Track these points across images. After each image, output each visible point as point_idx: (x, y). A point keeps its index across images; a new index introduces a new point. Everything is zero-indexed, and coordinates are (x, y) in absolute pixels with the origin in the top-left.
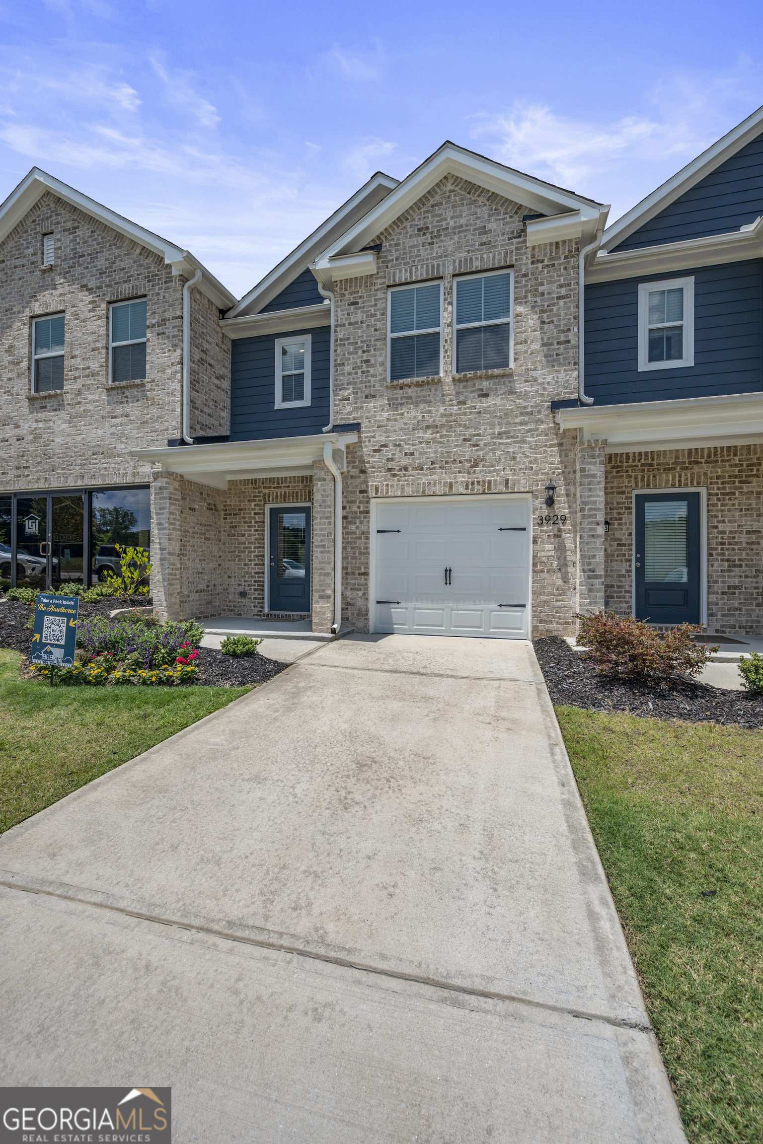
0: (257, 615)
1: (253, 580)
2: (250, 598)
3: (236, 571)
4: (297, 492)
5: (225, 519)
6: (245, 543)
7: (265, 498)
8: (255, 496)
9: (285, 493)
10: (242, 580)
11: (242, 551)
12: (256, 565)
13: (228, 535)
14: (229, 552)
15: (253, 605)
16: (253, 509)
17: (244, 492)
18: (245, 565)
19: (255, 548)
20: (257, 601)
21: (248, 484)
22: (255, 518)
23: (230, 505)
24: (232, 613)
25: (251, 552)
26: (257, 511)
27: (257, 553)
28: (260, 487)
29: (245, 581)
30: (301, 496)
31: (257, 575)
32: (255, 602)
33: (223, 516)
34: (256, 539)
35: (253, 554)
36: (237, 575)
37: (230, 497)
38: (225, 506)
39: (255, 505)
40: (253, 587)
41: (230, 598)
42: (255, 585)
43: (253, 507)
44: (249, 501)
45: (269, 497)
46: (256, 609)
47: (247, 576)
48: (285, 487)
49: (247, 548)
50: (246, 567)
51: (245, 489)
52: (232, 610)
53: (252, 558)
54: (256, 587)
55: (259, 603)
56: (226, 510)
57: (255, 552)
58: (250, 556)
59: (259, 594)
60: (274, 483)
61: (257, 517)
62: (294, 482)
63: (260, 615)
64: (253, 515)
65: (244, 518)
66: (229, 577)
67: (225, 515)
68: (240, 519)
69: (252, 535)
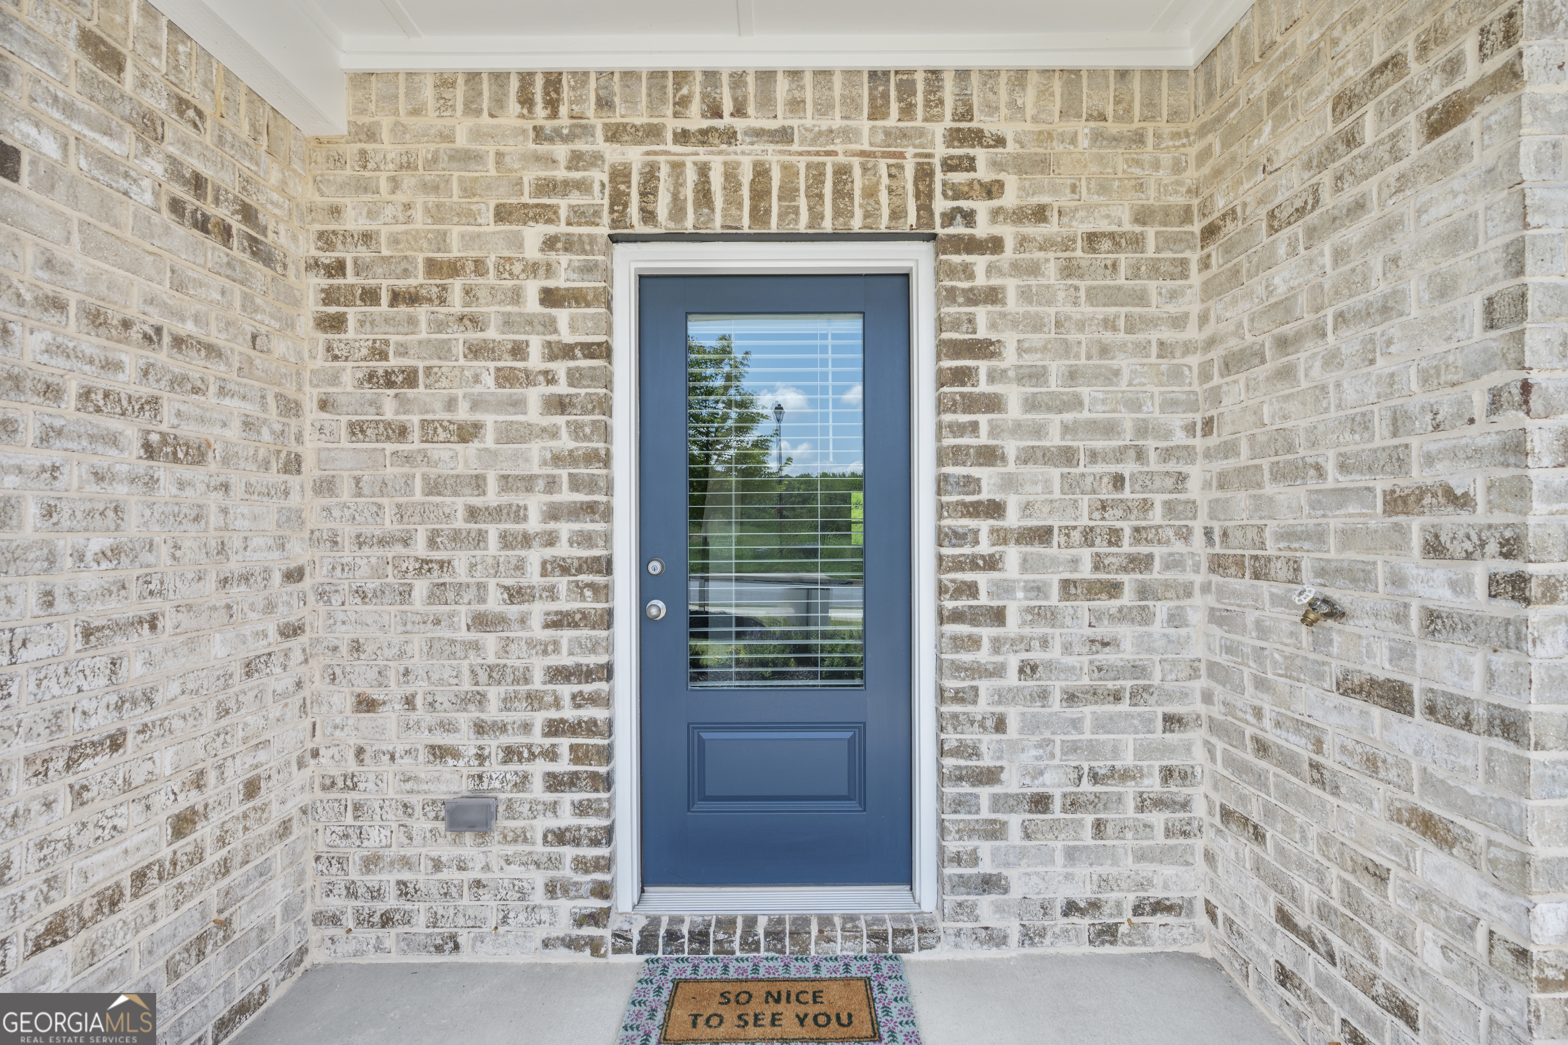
0: (572, 944)
1: (539, 718)
2: (522, 837)
3: (418, 663)
4: (842, 172)
5: (335, 323)
6: (478, 483)
7: (619, 200)
8: (547, 187)
9: (761, 172)
10: (464, 719)
11: (456, 537)
12: (558, 621)
13: (357, 430)
14: (360, 541)
15: (539, 878)
16: (533, 269)
17: (467, 158)
18: (481, 622)
19: (554, 513)
20: (569, 852)
21: (499, 102)
22: (550, 325)
23: (367, 238)
24: (390, 937)
25: (526, 540)
26: (560, 282)
27: (563, 550)
28: (581, 130)
29: (480, 728)
30: (870, 193)
31: (566, 690)
32: (554, 862)
33: (312, 306)
34: (557, 459)
35: (535, 556)
36: (420, 687)
37: (363, 187)
38: (326, 239)
39: (550, 243)
40: (539, 768)
41: (375, 839)
42: (551, 755)
43: (532, 251)
44: (502, 214)
45: (648, 192)
46: (566, 907)
47: (494, 693)
48: (758, 133)
49: (495, 514)
50: (490, 641)
51: (477, 134)
52: (387, 920)
53: (533, 577)
54: (564, 766)
55: (581, 865)
56: (339, 268)
57: (551, 540)
58: (520, 567)
59: (581, 809)
60: (683, 103)
61: (563, 315)
62: (824, 108)
63: (595, 946)
64: (532, 304)
65: (476, 322)
66: (367, 705)
67: (329, 297)
68: (440, 326)
69: (526, 433)
